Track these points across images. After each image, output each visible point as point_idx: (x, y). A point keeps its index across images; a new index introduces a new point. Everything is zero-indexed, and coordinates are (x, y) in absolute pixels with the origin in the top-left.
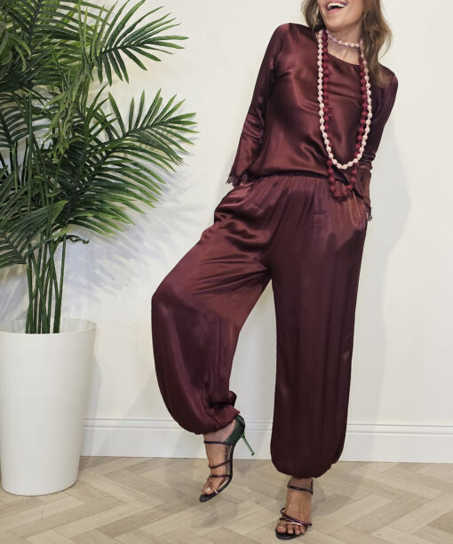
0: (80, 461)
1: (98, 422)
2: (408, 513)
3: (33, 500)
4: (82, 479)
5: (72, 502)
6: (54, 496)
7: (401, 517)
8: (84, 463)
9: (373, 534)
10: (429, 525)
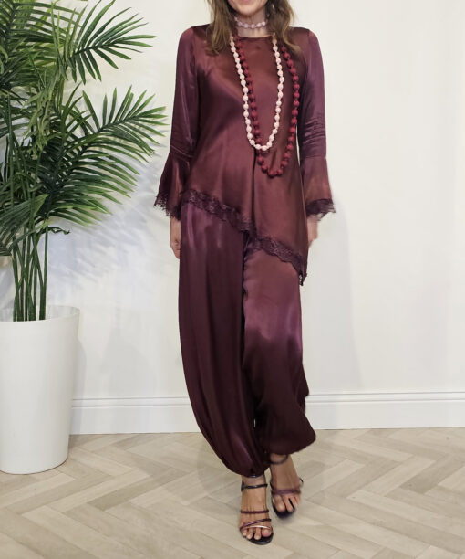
0: (70, 439)
1: (85, 402)
2: (380, 476)
3: (27, 478)
4: (72, 456)
5: (63, 479)
6: (47, 474)
7: (373, 480)
8: (74, 441)
9: (348, 498)
10: (401, 487)
